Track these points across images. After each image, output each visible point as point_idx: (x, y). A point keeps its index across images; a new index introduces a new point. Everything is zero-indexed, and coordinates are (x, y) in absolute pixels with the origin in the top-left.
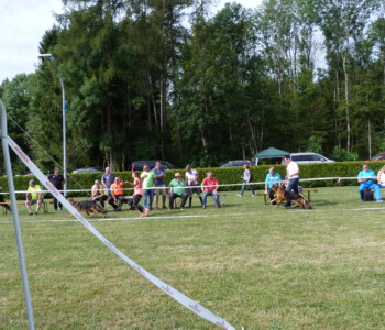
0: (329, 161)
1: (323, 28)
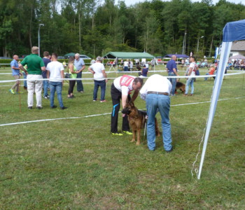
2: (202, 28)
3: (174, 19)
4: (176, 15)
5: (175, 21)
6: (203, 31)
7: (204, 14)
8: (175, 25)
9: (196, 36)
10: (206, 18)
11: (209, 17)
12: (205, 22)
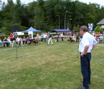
3: (52, 9)
5: (52, 11)
6: (70, 16)
8: (53, 13)
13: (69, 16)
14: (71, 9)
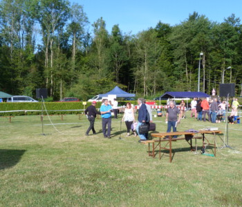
0: (35, 101)
1: (41, 22)
2: (227, 56)
3: (186, 45)
4: (188, 40)
5: (187, 49)
6: (230, 60)
7: (229, 37)
9: (219, 68)
10: (232, 42)
11: (236, 40)
12: (232, 48)
13: (227, 60)
14: (231, 44)
